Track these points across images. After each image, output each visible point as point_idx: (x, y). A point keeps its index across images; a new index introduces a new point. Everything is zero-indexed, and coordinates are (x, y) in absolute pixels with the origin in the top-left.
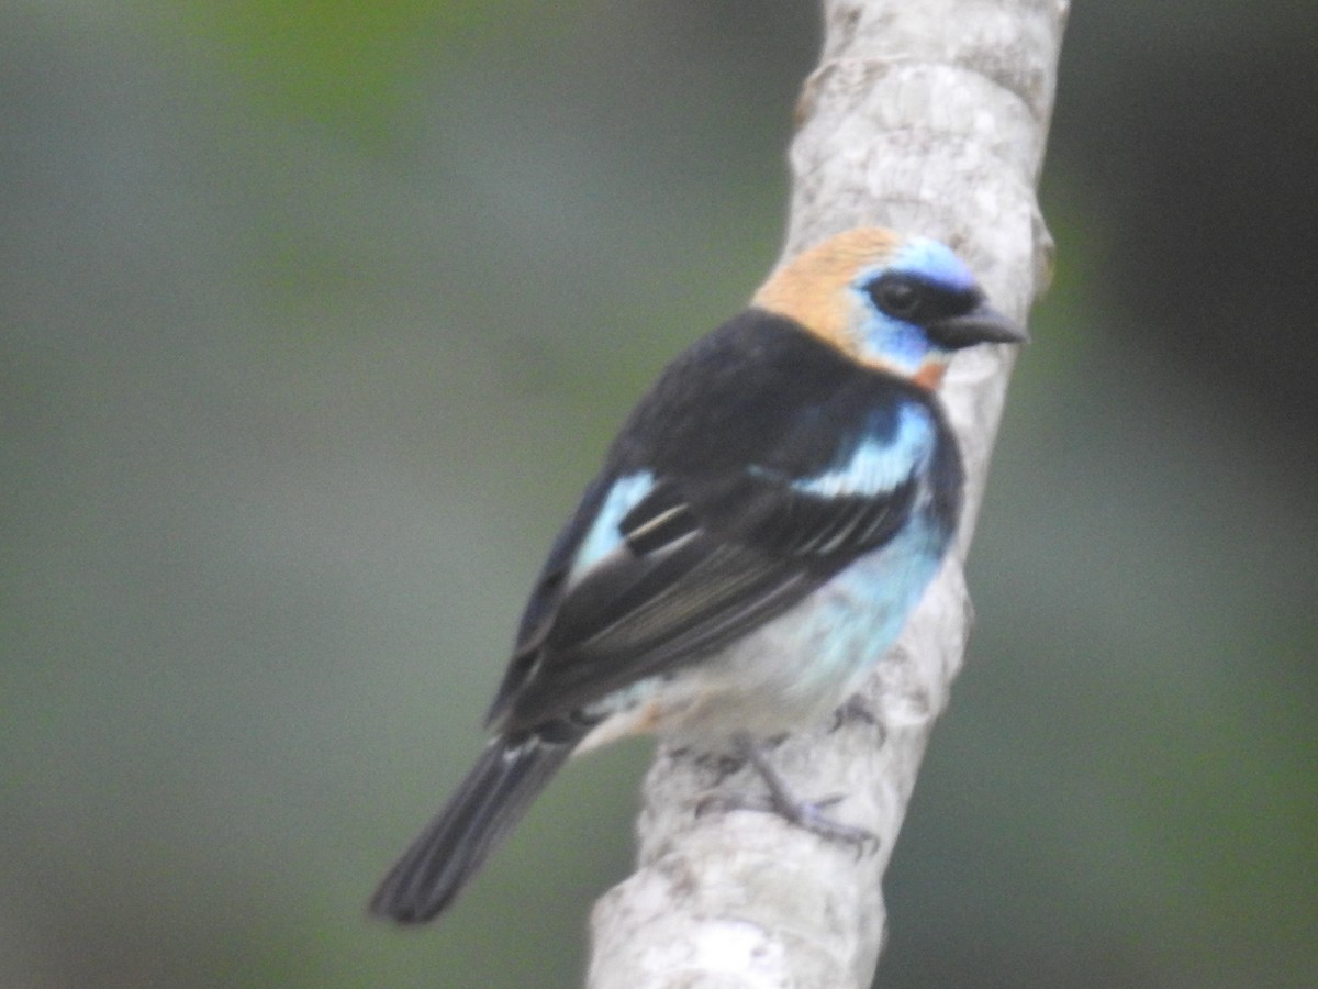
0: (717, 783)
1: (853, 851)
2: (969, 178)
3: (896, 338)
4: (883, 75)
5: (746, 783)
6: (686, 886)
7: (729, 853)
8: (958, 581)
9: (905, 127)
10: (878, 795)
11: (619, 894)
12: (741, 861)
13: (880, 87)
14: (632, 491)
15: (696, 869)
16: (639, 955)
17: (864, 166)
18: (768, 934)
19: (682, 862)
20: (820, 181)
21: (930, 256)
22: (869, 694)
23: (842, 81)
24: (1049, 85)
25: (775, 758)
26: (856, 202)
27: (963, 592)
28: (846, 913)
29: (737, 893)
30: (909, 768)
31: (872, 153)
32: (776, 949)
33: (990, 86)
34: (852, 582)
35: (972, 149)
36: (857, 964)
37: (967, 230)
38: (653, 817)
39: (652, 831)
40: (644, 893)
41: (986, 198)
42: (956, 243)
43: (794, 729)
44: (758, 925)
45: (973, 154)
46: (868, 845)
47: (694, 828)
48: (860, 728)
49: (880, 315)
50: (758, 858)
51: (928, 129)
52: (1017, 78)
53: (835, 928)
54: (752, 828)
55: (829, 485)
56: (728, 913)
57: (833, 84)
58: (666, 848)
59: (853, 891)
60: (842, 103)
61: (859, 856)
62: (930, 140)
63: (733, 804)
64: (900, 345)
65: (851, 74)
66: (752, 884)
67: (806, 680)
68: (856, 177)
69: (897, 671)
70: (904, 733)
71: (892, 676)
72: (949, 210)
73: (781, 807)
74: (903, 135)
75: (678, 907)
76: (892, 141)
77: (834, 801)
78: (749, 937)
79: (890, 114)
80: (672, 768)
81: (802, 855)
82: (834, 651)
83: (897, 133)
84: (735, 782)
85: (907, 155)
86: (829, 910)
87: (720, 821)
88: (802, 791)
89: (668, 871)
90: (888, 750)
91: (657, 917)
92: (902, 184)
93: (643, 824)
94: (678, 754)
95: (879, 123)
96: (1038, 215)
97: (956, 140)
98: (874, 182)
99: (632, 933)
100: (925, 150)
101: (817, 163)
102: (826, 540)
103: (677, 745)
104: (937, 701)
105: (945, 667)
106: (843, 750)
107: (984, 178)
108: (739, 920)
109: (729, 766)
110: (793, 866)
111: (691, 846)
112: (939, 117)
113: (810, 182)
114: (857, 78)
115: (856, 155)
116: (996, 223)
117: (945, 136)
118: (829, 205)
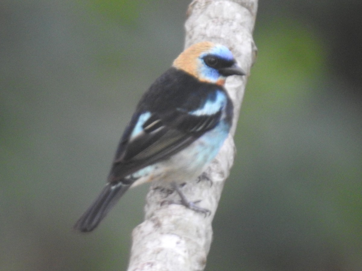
0: (166, 197)
1: (204, 215)
2: (234, 32)
3: (210, 73)
4: (210, 4)
5: (174, 197)
6: (158, 225)
7: (170, 216)
8: (232, 141)
9: (217, 18)
10: (210, 199)
11: (140, 227)
12: (173, 218)
13: (210, 7)
14: (145, 117)
15: (161, 220)
16: (145, 244)
17: (205, 28)
18: (181, 238)
19: (157, 218)
20: (193, 33)
21: (221, 50)
22: (207, 172)
23: (199, 5)
24: (256, 6)
25: (182, 189)
26: (203, 38)
27: (233, 145)
28: (202, 232)
29: (172, 227)
30: (219, 193)
31: (207, 25)
32: (183, 242)
33: (240, 6)
34: (204, 139)
35: (235, 24)
36: (205, 246)
37: (234, 46)
38: (149, 206)
39: (149, 210)
40: (147, 227)
41: (239, 37)
42: (231, 49)
43: (187, 181)
44: (178, 235)
45: (235, 25)
46: (208, 213)
47: (160, 209)
48: (205, 182)
49: (206, 66)
50: (178, 217)
51: (223, 18)
52: (247, 4)
53: (199, 236)
54: (176, 209)
55: (199, 113)
56: (170, 232)
57: (197, 6)
58: (152, 215)
59: (204, 226)
60: (199, 11)
61: (205, 216)
62: (223, 21)
63: (171, 202)
64: (211, 74)
65: (201, 3)
66: (176, 224)
67: (192, 166)
68: (203, 31)
69: (216, 166)
70: (218, 183)
71: (214, 167)
72: (229, 40)
73: (184, 203)
74: (216, 20)
75: (156, 231)
76: (213, 22)
77: (199, 201)
78: (176, 239)
79: (212, 15)
80: (154, 193)
81: (190, 216)
82: (200, 158)
83: (214, 19)
84: (171, 197)
85: (217, 25)
86: (197, 231)
87: (167, 207)
88: (190, 199)
89: (153, 221)
90: (213, 187)
91: (150, 233)
92: (216, 33)
93: (146, 208)
94: (156, 189)
95: (210, 17)
96: (253, 41)
97: (231, 21)
98: (208, 33)
99: (143, 238)
100: (222, 24)
101: (192, 28)
102: (198, 128)
103: (155, 187)
104: (226, 174)
105: (228, 165)
106: (201, 188)
107: (238, 31)
108: (172, 234)
109: (170, 192)
110: (187, 219)
111: (159, 214)
112: (226, 15)
113: (190, 33)
114: (203, 4)
115: (203, 25)
116: (241, 44)
117: (228, 20)
118: (196, 39)
